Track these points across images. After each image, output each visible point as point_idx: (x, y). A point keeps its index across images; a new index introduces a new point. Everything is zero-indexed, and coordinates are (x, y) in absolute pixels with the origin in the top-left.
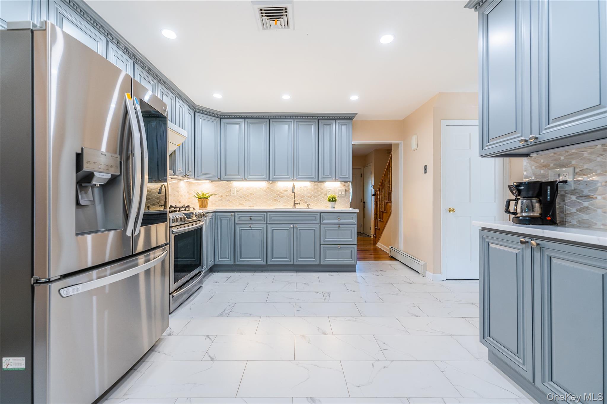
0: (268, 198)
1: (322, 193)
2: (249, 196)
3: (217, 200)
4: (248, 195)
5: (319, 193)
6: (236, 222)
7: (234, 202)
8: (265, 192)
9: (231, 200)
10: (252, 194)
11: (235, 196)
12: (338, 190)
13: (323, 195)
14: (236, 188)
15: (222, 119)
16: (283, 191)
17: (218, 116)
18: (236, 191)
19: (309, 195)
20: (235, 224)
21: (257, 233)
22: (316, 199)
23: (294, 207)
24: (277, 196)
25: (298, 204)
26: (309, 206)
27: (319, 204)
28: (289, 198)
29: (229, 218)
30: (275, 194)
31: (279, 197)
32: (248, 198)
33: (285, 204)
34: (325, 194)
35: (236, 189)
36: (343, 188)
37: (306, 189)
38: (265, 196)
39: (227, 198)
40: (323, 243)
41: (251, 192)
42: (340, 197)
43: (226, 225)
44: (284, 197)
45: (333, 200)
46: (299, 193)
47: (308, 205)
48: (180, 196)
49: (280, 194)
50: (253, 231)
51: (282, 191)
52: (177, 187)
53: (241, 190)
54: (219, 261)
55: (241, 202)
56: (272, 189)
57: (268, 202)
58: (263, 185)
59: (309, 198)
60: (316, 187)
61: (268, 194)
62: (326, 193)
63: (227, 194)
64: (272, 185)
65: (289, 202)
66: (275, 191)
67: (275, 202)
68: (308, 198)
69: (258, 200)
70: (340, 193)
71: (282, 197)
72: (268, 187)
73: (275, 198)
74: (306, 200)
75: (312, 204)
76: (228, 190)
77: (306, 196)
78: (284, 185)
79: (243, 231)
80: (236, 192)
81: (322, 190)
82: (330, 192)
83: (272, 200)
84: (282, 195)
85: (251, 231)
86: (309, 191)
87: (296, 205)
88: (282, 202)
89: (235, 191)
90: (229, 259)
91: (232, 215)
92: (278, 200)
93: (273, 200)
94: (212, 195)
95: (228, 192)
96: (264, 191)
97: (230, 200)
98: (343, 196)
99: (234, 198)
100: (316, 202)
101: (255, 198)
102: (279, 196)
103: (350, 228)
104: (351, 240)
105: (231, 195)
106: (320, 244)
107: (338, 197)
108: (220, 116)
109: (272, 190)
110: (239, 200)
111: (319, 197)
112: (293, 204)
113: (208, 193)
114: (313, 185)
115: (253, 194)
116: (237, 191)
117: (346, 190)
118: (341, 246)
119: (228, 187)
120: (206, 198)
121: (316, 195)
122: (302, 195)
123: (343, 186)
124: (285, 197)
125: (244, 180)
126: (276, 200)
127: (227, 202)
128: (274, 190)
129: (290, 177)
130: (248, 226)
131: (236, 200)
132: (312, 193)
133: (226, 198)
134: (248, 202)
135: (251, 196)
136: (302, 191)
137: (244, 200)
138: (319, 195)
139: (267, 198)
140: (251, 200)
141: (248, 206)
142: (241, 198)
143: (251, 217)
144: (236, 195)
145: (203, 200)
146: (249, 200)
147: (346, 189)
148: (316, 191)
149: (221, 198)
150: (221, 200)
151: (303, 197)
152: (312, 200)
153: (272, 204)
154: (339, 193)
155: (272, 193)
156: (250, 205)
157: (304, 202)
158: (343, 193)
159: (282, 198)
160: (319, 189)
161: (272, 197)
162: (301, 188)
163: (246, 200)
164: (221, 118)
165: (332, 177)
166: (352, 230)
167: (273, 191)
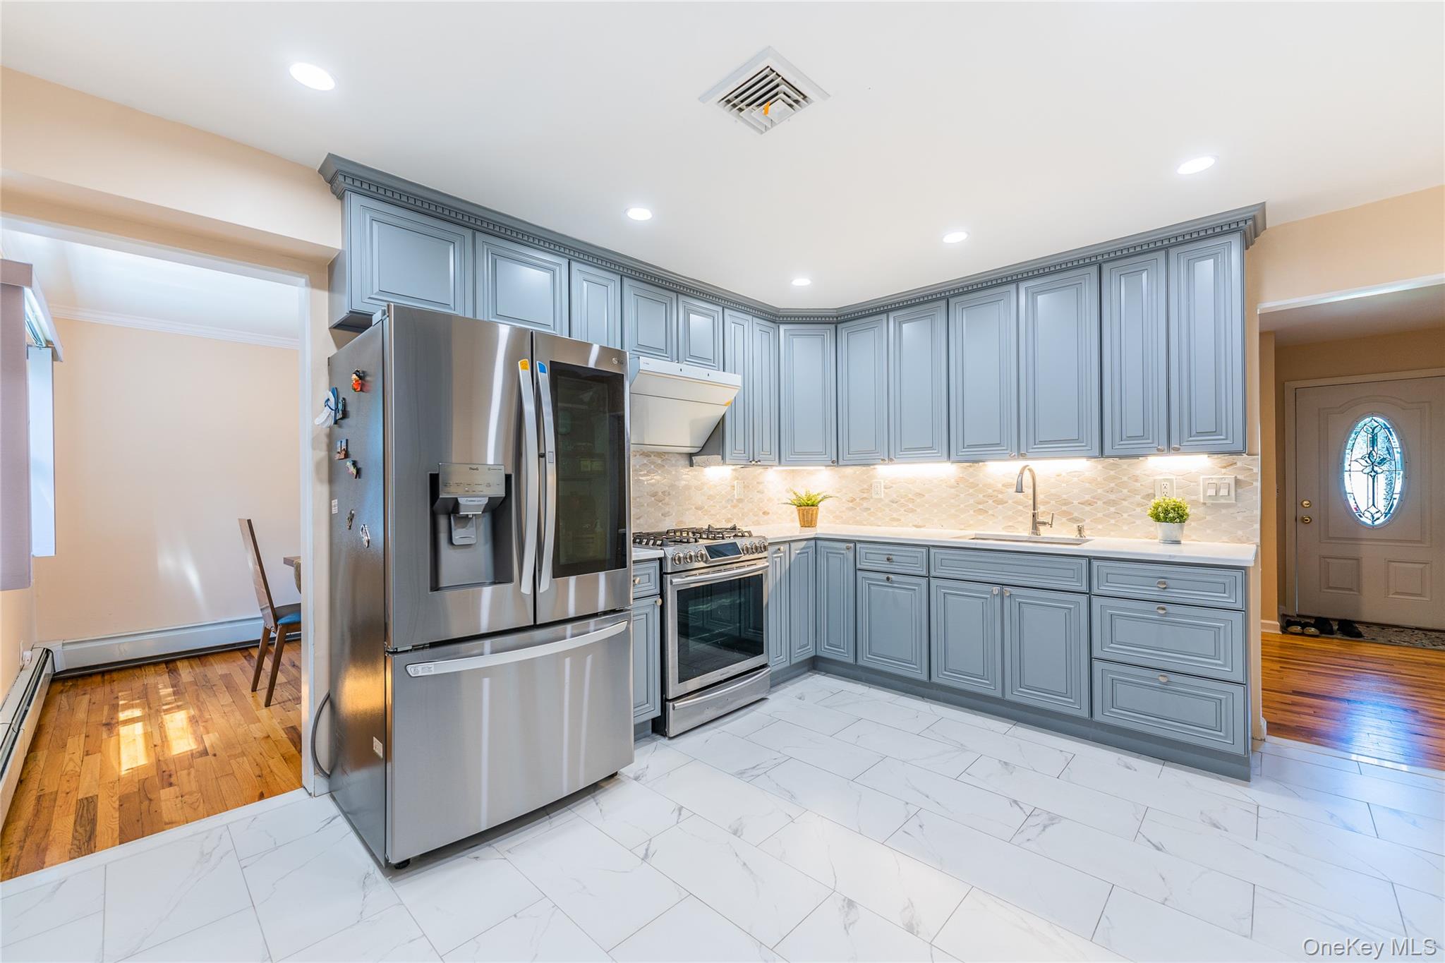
0: (962, 506)
1: (1134, 492)
2: (912, 501)
3: (844, 508)
4: (910, 496)
5: (1125, 491)
6: (859, 566)
7: (880, 514)
8: (953, 490)
9: (872, 509)
10: (920, 495)
11: (881, 500)
12: (1201, 480)
13: (1138, 498)
14: (882, 481)
15: (839, 326)
16: (1003, 485)
17: (831, 319)
18: (882, 487)
19: (1087, 497)
20: (856, 570)
21: (908, 598)
22: (1112, 509)
23: (1032, 532)
24: (986, 499)
25: (1044, 523)
26: (1084, 534)
27: (1125, 528)
28: (1021, 508)
29: (843, 554)
30: (981, 496)
31: (990, 502)
32: (911, 506)
33: (1010, 524)
34: (1148, 495)
35: (884, 482)
36: (1224, 474)
37: (1075, 479)
38: (952, 501)
39: (865, 505)
40: (1098, 656)
41: (918, 491)
42: (1212, 504)
43: (838, 570)
44: (1007, 502)
45: (1172, 515)
46: (1053, 491)
47: (1080, 530)
48: (766, 500)
49: (995, 493)
50: (897, 591)
51: (1000, 486)
52: (758, 483)
53: (894, 486)
54: (825, 652)
55: (895, 516)
56: (971, 480)
57: (962, 516)
58: (942, 471)
59: (1088, 508)
60: (1112, 473)
61: (962, 496)
62: (1151, 491)
63: (865, 495)
64: (971, 470)
65: (1020, 519)
66: (981, 486)
67: (981, 517)
68: (1083, 506)
69: (935, 511)
70: (1212, 492)
71: (1001, 502)
72: (961, 476)
73: (981, 507)
74: (1076, 514)
75: (1100, 527)
76: (865, 486)
77: (1076, 502)
78: (1001, 470)
79: (872, 588)
80: (883, 490)
81: (1136, 481)
82: (1168, 487)
83: (972, 512)
84: (1000, 496)
85: (890, 590)
86: (1087, 484)
87: (1042, 529)
88: (1000, 518)
89: (881, 489)
90: (844, 649)
91: (848, 548)
92: (990, 512)
93: (974, 511)
94: (825, 497)
95: (866, 491)
96: (952, 487)
97: (870, 509)
98: (1223, 501)
99: (879, 505)
100: (1113, 521)
101: (927, 505)
102: (987, 501)
103: (1216, 620)
104: (1216, 665)
105: (872, 498)
106: (1091, 659)
107: (1205, 504)
108: (835, 319)
109: (972, 483)
110: (890, 510)
111: (1125, 503)
112: (1030, 524)
113: (818, 494)
114: (1100, 467)
115: (924, 496)
116: (886, 488)
117: (1237, 482)
118: (1173, 678)
119: (865, 477)
120: (813, 505)
121: (1113, 497)
122: (1064, 496)
123: (1225, 467)
124: (1010, 502)
125: (887, 462)
126: (984, 511)
127: (865, 514)
128: (978, 485)
129: (1007, 450)
130: (884, 576)
131: (884, 510)
132: (1100, 491)
133: (862, 505)
134: (911, 515)
135: (918, 500)
136: (1064, 485)
137: (902, 510)
138: (1124, 500)
139: (959, 506)
140: (918, 510)
141: (911, 525)
142: (895, 505)
143: (891, 557)
144: (883, 496)
145: (807, 509)
146: (913, 511)
147: (1239, 477)
148: (1112, 485)
149: (851, 504)
150: (852, 509)
151: (1065, 504)
152: (1100, 515)
153: (971, 522)
154: (1205, 491)
155: (971, 491)
156: (916, 523)
157: (1069, 520)
158: (1223, 492)
159: (1000, 506)
160: (1125, 479)
161: (971, 501)
162: (1058, 476)
163: (905, 511)
164: (837, 324)
165: (1156, 441)
166: (1222, 632)
167: (974, 485)
